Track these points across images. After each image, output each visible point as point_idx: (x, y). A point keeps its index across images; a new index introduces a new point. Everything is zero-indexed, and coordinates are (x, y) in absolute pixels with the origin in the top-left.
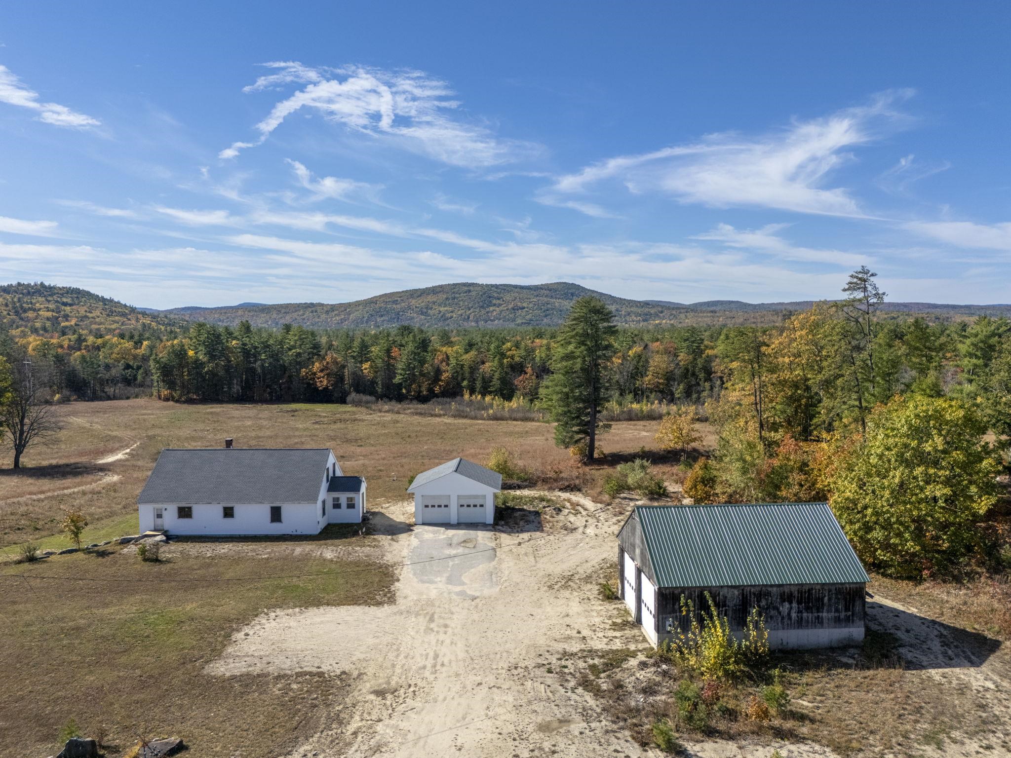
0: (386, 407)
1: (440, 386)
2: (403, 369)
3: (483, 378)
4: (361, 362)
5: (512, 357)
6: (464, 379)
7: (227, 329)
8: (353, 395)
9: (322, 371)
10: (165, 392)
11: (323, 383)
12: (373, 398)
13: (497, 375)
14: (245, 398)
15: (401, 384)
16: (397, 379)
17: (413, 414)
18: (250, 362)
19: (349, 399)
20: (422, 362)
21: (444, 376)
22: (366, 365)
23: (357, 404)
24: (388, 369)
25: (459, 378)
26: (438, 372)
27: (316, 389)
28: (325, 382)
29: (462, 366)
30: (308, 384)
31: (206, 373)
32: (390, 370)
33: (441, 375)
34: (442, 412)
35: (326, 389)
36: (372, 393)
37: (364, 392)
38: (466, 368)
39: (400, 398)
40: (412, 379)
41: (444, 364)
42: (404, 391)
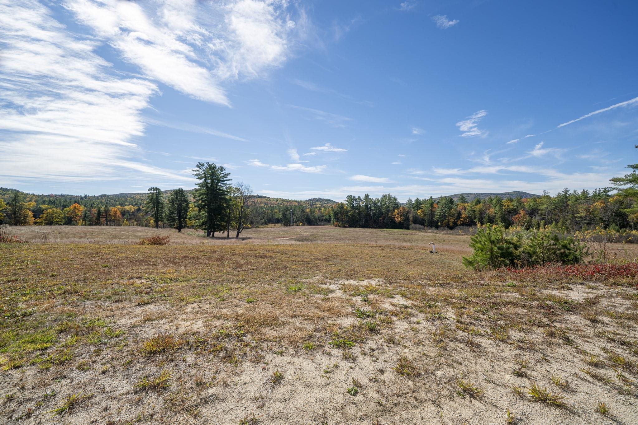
0: (430, 231)
1: (461, 221)
2: (439, 213)
3: (489, 217)
4: (418, 210)
5: (508, 206)
6: (475, 218)
7: (359, 197)
8: (413, 225)
9: (398, 214)
10: (336, 223)
11: (398, 219)
12: (422, 227)
13: (498, 216)
14: (366, 225)
15: (438, 220)
16: (436, 218)
17: (445, 234)
18: (368, 211)
19: (410, 227)
20: (450, 209)
21: (463, 216)
22: (420, 211)
23: (415, 229)
24: (431, 213)
25: (473, 217)
26: (460, 214)
27: (395, 222)
28: (399, 219)
29: (474, 211)
30: (392, 220)
31: (350, 215)
32: (432, 214)
33: (461, 215)
34: (463, 233)
35: (400, 222)
36: (423, 224)
37: (419, 224)
38: (477, 212)
39: (437, 227)
40: (445, 217)
41: (464, 210)
42: (439, 223)
